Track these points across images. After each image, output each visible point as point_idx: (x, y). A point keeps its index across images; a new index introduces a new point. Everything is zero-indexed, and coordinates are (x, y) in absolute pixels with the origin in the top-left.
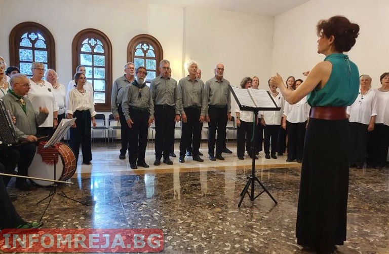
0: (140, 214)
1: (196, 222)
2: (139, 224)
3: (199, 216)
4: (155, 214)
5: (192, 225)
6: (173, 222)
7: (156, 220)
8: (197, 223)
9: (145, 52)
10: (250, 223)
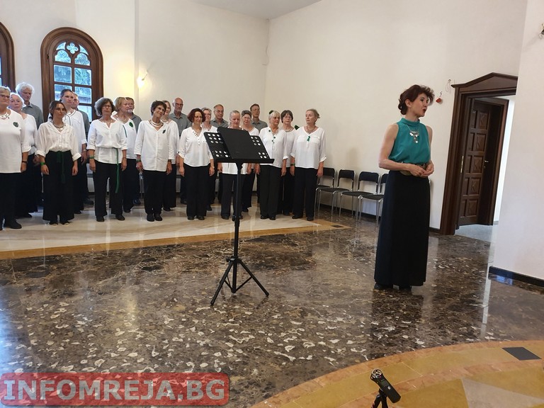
0: (54, 325)
1: (146, 331)
2: (50, 343)
3: (150, 320)
4: (79, 322)
5: (139, 336)
6: (108, 335)
7: (81, 334)
8: (147, 334)
9: (73, 56)
10: (225, 325)
